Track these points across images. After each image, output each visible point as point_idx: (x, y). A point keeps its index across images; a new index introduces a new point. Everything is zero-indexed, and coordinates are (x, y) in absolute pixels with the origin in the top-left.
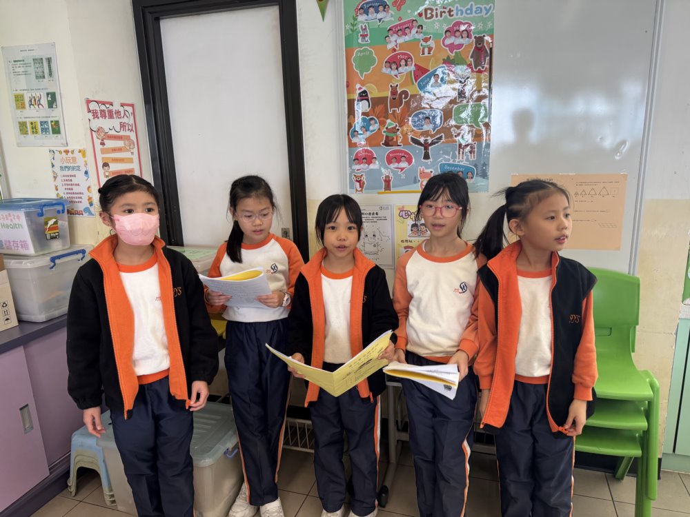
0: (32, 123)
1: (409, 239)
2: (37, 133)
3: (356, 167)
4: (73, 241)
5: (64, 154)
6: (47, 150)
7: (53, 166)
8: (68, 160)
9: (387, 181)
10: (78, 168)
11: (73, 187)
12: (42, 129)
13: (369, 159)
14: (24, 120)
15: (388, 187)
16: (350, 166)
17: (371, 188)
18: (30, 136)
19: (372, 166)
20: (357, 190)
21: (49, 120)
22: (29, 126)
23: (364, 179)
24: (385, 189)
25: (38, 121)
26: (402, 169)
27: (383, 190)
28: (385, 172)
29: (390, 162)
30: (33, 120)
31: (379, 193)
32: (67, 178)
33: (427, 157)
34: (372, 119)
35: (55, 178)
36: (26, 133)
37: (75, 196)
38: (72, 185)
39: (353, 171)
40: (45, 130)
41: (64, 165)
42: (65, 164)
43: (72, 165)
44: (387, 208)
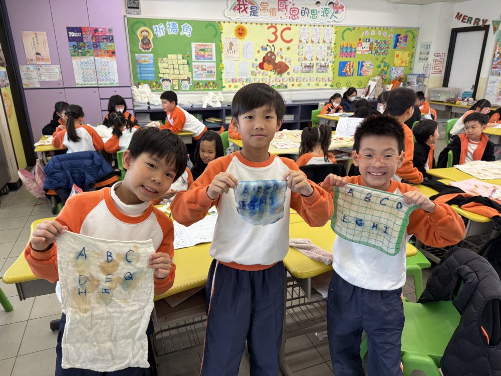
3: (493, 70)
4: (423, 83)
5: (427, 65)
6: (423, 64)
7: (424, 67)
9: (499, 73)
12: (424, 59)
13: (495, 68)
15: (499, 75)
16: (491, 69)
18: (421, 61)
20: (492, 75)
21: (426, 57)
22: (421, 58)
23: (494, 73)
28: (500, 71)
31: (497, 76)
32: (426, 70)
37: (426, 74)
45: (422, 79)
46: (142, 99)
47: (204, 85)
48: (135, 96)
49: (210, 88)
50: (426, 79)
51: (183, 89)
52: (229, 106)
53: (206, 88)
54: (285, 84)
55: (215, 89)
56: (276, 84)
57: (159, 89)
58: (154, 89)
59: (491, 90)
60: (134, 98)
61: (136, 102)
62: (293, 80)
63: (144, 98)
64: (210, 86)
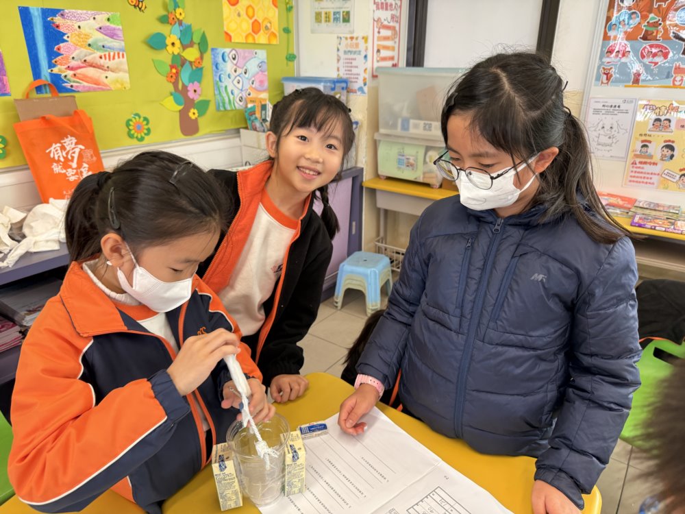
0: (326, 13)
1: (648, 133)
2: (329, 21)
3: (606, 60)
5: (349, 40)
6: (335, 36)
7: (338, 50)
8: (351, 46)
9: (637, 76)
10: (359, 52)
11: (352, 69)
12: (334, 19)
14: (320, 10)
15: (636, 81)
16: (601, 58)
17: (618, 81)
18: (323, 24)
19: (624, 60)
20: (602, 83)
21: (341, 11)
22: (323, 15)
23: (613, 72)
24: (633, 83)
25: (332, 11)
26: (656, 64)
27: (631, 84)
28: (637, 66)
30: (328, 10)
31: (626, 86)
32: (348, 61)
34: (633, 13)
35: (338, 60)
36: (320, 22)
37: (352, 76)
38: (351, 67)
39: (603, 63)
40: (336, 19)
41: (347, 50)
42: (349, 49)
43: (354, 50)
44: (632, 102)
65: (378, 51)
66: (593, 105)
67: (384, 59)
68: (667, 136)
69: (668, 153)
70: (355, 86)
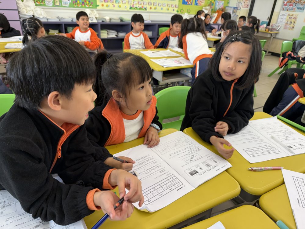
1: (288, 20)
3: (284, 6)
4: (236, 13)
7: (237, 2)
8: (240, 1)
9: (288, 9)
10: (240, 3)
13: (286, 5)
15: (288, 10)
16: (283, 6)
17: (285, 10)
19: (287, 6)
20: (282, 10)
23: (284, 8)
28: (288, 8)
29: (289, 6)
33: (296, 5)
35: (237, 4)
37: (239, 7)
44: (286, 14)
45: (236, 11)
46: (27, 12)
47: (81, 3)
48: (21, 9)
49: (87, 6)
50: (238, 11)
51: (63, 5)
52: (103, 21)
53: (83, 6)
54: (145, 6)
55: (91, 7)
56: (139, 6)
57: (42, 4)
58: (37, 3)
59: (281, 21)
60: (20, 10)
61: (22, 14)
62: (151, 4)
63: (29, 11)
64: (87, 4)
65: (245, 3)
66: (280, 14)
67: (245, 4)
68: (291, 20)
69: (291, 23)
70: (239, 9)
